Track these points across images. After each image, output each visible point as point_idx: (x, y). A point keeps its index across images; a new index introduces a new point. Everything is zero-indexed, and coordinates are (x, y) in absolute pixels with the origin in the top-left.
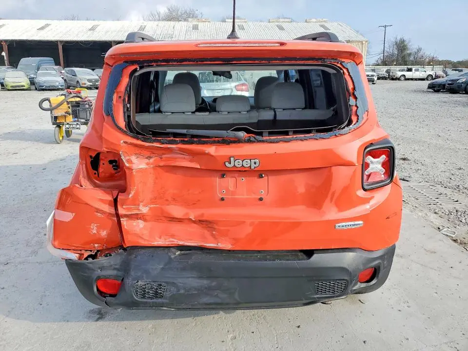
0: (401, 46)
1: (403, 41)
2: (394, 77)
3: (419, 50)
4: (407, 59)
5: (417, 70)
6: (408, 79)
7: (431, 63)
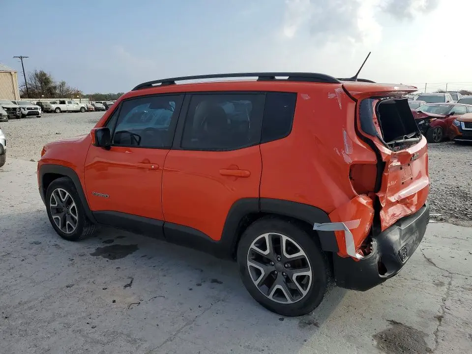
0: (43, 79)
1: (44, 75)
2: (49, 110)
3: (63, 84)
4: (54, 91)
5: (70, 103)
6: (65, 112)
7: (78, 96)
